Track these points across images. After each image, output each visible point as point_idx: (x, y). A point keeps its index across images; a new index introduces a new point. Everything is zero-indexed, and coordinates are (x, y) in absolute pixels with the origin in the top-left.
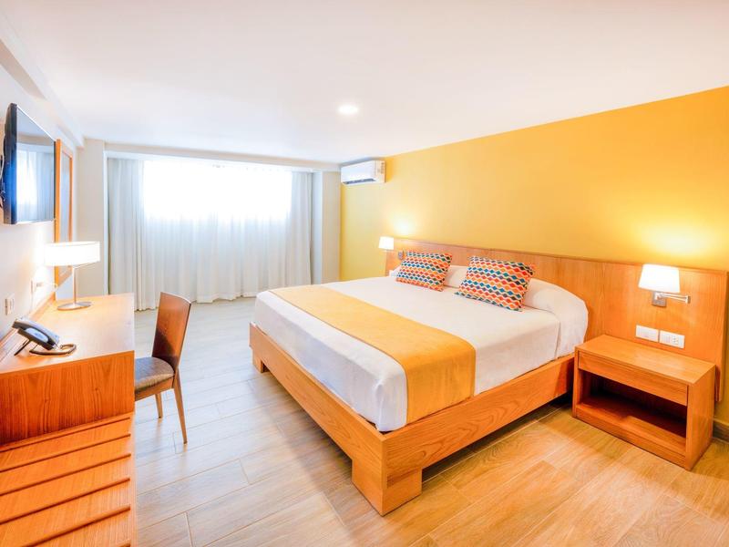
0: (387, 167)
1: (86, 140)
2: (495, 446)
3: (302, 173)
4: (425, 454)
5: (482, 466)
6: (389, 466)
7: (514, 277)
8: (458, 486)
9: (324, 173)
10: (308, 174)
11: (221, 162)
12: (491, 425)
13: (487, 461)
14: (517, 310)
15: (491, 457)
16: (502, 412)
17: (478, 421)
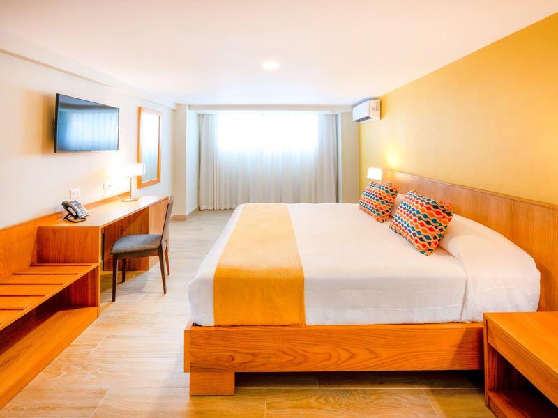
0: (381, 106)
1: (178, 105)
2: (347, 390)
3: (327, 115)
4: (233, 359)
5: (312, 401)
6: (192, 354)
7: (425, 216)
8: (270, 406)
9: (342, 113)
10: (332, 115)
11: (265, 112)
12: (326, 363)
13: (322, 400)
14: (423, 252)
15: (331, 399)
16: (345, 355)
17: (304, 351)
